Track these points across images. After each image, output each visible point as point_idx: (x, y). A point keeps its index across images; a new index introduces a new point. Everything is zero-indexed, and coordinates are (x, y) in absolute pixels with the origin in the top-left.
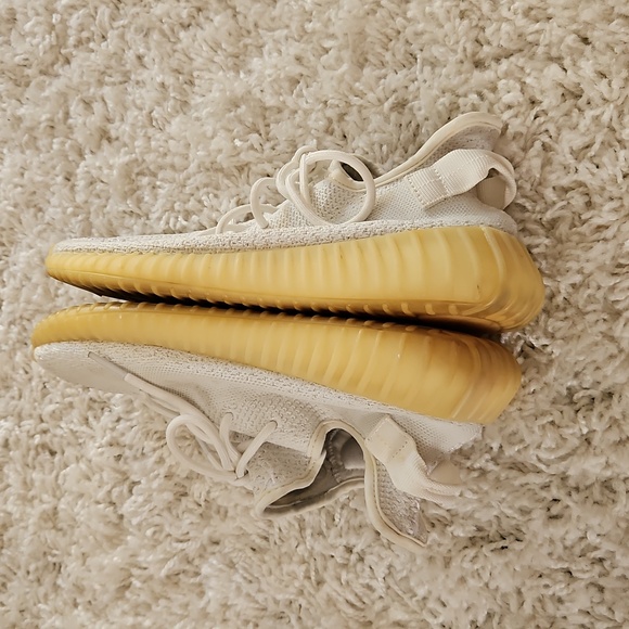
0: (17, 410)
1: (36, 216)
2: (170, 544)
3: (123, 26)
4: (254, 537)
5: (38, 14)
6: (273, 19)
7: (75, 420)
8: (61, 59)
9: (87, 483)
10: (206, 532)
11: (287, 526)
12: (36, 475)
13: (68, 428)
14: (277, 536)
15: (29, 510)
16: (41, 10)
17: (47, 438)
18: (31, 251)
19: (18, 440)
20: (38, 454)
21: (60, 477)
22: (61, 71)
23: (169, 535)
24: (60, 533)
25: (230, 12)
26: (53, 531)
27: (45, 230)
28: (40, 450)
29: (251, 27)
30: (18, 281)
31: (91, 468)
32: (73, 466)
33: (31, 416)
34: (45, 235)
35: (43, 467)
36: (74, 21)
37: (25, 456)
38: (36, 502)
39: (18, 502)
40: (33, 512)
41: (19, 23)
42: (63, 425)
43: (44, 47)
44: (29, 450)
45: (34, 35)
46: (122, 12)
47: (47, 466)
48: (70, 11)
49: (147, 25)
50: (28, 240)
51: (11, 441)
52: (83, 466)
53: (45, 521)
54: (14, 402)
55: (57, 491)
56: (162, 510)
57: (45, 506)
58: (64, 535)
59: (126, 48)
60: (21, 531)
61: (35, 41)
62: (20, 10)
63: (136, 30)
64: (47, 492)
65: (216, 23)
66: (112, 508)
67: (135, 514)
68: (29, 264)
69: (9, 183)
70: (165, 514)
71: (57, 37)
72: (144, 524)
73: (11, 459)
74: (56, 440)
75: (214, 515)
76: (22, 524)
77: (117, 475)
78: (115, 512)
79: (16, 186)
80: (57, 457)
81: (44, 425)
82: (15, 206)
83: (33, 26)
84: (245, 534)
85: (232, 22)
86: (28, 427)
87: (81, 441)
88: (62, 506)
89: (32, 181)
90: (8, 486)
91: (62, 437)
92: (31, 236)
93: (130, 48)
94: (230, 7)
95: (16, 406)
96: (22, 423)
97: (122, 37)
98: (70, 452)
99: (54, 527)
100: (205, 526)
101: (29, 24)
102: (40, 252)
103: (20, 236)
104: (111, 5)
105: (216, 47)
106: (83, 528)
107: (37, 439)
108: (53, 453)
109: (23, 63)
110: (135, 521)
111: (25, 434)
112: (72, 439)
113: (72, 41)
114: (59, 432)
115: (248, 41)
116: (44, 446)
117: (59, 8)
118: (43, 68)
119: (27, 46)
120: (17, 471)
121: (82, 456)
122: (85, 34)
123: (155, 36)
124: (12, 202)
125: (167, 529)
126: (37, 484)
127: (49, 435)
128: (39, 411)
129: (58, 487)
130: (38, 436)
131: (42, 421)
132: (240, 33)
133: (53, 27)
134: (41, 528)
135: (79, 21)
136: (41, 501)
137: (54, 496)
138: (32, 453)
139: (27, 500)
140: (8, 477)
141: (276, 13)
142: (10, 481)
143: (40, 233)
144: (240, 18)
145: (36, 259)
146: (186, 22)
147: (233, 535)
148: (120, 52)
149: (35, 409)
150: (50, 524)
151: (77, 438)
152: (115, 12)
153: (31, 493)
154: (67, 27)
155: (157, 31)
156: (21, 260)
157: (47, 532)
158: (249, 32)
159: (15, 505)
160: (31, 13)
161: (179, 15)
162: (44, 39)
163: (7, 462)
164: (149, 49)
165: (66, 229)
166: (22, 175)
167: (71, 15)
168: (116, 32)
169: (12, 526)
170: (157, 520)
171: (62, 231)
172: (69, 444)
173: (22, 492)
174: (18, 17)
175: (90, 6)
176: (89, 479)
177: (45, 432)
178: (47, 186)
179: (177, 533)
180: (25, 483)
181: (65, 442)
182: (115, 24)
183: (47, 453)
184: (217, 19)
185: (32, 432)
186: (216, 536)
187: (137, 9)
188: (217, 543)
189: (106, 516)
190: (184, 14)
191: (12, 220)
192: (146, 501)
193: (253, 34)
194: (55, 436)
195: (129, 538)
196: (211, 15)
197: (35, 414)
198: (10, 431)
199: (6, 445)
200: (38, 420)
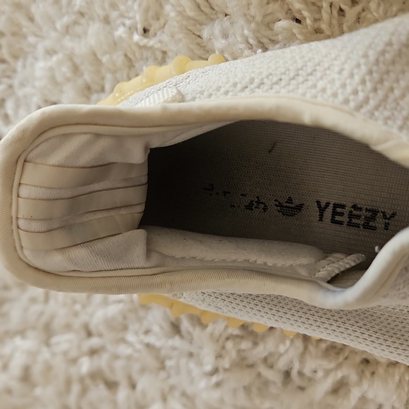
0: (44, 320)
7: (156, 329)
13: (141, 342)
17: (102, 361)
18: (55, 58)
19: (48, 368)
20: (84, 391)
27: (76, 23)
28: (88, 381)
33: (68, 327)
34: (78, 29)
42: (130, 337)
50: (48, 43)
51: (37, 370)
54: (36, 308)
74: (119, 364)
80: (123, 394)
81: (95, 342)
86: (64, 347)
91: (129, 358)
92: (53, 34)
95: (41, 314)
96: (54, 340)
98: (149, 384)
102: (70, 57)
103: (31, 39)
107: (85, 365)
108: (112, 385)
111: (60, 358)
114: (124, 350)
116: (96, 375)
127: (105, 356)
128: (83, 318)
130: (85, 359)
131: (89, 334)
138: (76, 388)
143: (67, 30)
145: (64, 69)
149: (76, 314)
172: (143, 370)
177: (93, 352)
181: (136, 367)
183: (102, 386)
185: (74, 353)
194: (116, 357)
197: (77, 323)
198: (33, 354)
199: (26, 376)
200: (83, 334)
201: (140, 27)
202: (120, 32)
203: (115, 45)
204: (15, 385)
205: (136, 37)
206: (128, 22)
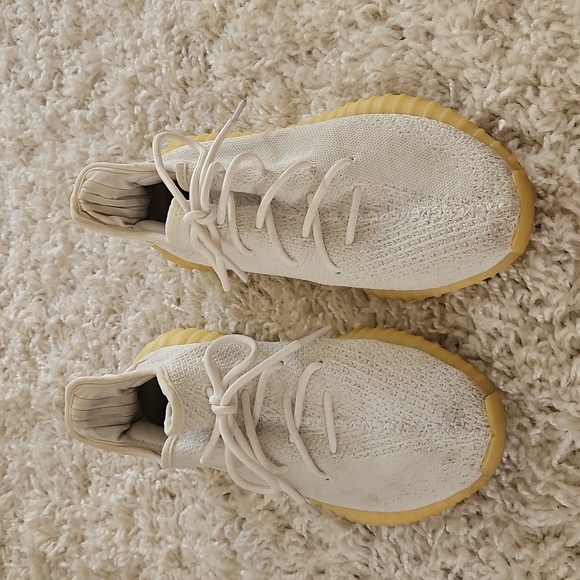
1: (138, 282)
2: (280, 576)
3: (192, 107)
4: (355, 564)
5: (123, 109)
6: (315, 78)
8: (145, 143)
9: (203, 523)
10: (312, 562)
11: (385, 552)
12: (160, 518)
13: (182, 472)
14: (376, 563)
15: (157, 551)
16: (124, 105)
17: (166, 483)
18: (137, 314)
19: (143, 487)
20: (160, 498)
21: (180, 519)
22: (146, 155)
23: (278, 568)
24: (186, 571)
25: (278, 77)
26: (179, 570)
27: (146, 295)
28: (161, 494)
29: (298, 88)
30: (129, 342)
31: (204, 508)
32: (189, 507)
34: (147, 299)
35: (165, 510)
36: (151, 109)
37: (149, 501)
38: (162, 543)
39: (148, 544)
40: (161, 553)
41: (109, 119)
43: (130, 135)
44: (152, 495)
45: (121, 127)
46: (190, 94)
47: (169, 509)
48: (149, 101)
49: (210, 102)
50: (134, 305)
51: (137, 488)
52: (197, 506)
53: (172, 560)
55: (179, 531)
56: (270, 543)
57: (170, 546)
58: (189, 572)
59: (196, 125)
60: (153, 571)
61: (122, 132)
62: (108, 108)
63: (202, 108)
64: (170, 533)
65: (267, 90)
66: (225, 545)
67: (246, 548)
68: (136, 326)
69: (115, 258)
70: (272, 547)
71: (140, 125)
72: (255, 558)
73: (139, 504)
74: (173, 484)
75: (315, 545)
76: (153, 565)
77: (228, 513)
78: (228, 548)
79: (120, 259)
80: (177, 499)
81: (162, 472)
82: (121, 277)
83: (120, 119)
84: (348, 562)
85: (280, 86)
86: (149, 474)
87: (194, 483)
88: (184, 546)
89: (131, 252)
90: (139, 530)
91: (178, 481)
92: (136, 301)
93: (199, 125)
94: (278, 73)
96: (145, 471)
97: (192, 115)
98: (186, 494)
99: (180, 566)
100: (309, 556)
101: (117, 118)
102: (144, 315)
103: (128, 302)
104: (181, 90)
105: (270, 110)
106: (203, 565)
107: (158, 485)
108: (173, 497)
109: (115, 152)
110: (246, 556)
111: (148, 481)
112: (187, 482)
113: (151, 127)
114: (175, 476)
115: (298, 100)
116: (164, 490)
117: (139, 101)
118: (133, 154)
119: (117, 137)
120: (144, 515)
121: (197, 498)
122: (162, 119)
123: (218, 110)
124: (118, 274)
125: (276, 562)
126: (162, 526)
127: (167, 479)
129: (180, 527)
130: (158, 481)
131: (160, 468)
132: (289, 94)
133: (136, 118)
134: (168, 567)
135: (156, 109)
136: (167, 542)
137: (177, 536)
138: (155, 497)
139: (155, 542)
140: (138, 521)
141: (317, 72)
142: (140, 525)
143: (142, 297)
144: (288, 81)
145: (141, 321)
146: (243, 93)
147: (336, 564)
148: (191, 129)
150: (176, 563)
151: (191, 480)
152: (184, 95)
153: (158, 535)
154: (147, 116)
155: (219, 106)
156: (129, 323)
157: (174, 571)
158: (297, 93)
159: (146, 547)
160: (117, 108)
161: (236, 88)
162: (129, 129)
163: (136, 508)
164: (215, 123)
165: (163, 291)
166: (124, 248)
167: (149, 104)
168: (186, 112)
169: (145, 567)
170: (266, 554)
171: (160, 293)
172: (185, 487)
173: (150, 534)
174: (107, 113)
175: (164, 94)
176: (204, 518)
177: (165, 477)
178: (145, 256)
179: (285, 566)
180: (152, 526)
181: (181, 485)
182: (185, 106)
183: (168, 497)
184: (267, 85)
185: (153, 479)
186: (321, 566)
187: (201, 90)
188: (323, 572)
189: (221, 553)
190: (240, 86)
191: (120, 289)
192: (255, 535)
193: (301, 93)
194: (173, 480)
195: (242, 572)
196: (263, 83)
198: (135, 479)
199: (134, 492)
200: (157, 467)
201: (175, 300)
202: (166, 302)
203: (165, 308)
204: (128, 496)
205: (173, 306)
206: (169, 297)
